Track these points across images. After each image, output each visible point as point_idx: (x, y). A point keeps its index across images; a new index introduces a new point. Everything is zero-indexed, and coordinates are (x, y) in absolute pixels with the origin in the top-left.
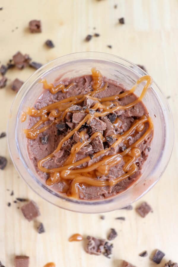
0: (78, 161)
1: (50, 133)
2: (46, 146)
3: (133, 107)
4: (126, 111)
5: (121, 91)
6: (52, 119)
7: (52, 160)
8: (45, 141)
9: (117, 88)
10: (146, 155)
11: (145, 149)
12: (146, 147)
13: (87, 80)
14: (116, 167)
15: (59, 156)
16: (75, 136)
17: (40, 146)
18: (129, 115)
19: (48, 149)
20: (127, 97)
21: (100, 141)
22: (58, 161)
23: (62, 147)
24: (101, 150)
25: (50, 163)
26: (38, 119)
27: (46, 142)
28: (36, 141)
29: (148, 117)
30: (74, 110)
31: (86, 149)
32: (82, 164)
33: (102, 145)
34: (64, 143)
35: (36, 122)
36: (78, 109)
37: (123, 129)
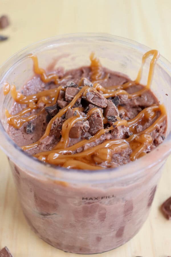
0: (71, 146)
1: (38, 122)
2: (31, 136)
3: (140, 96)
4: (131, 100)
5: (124, 81)
6: (41, 105)
7: (38, 148)
8: (30, 128)
9: (119, 79)
10: (159, 142)
11: (158, 137)
12: (159, 135)
13: (84, 71)
14: (121, 154)
15: (47, 142)
16: (68, 113)
17: (24, 136)
18: (135, 103)
19: (33, 138)
20: (131, 87)
21: (98, 113)
22: (45, 148)
23: (51, 130)
24: (100, 128)
25: (35, 151)
26: (24, 107)
27: (32, 130)
28: (19, 131)
29: (158, 105)
30: (69, 86)
31: (81, 123)
32: (76, 150)
33: (101, 120)
34: (54, 121)
35: (21, 110)
36: (73, 85)
37: (128, 117)
